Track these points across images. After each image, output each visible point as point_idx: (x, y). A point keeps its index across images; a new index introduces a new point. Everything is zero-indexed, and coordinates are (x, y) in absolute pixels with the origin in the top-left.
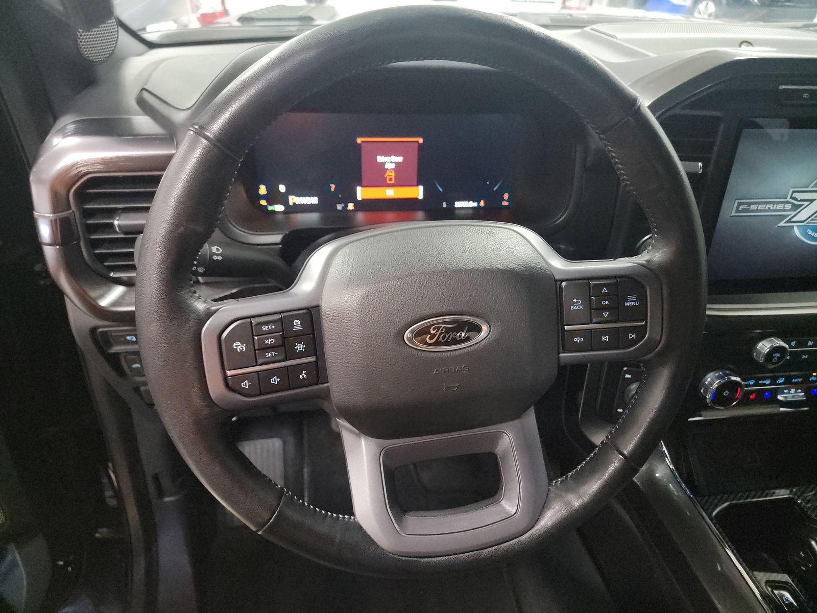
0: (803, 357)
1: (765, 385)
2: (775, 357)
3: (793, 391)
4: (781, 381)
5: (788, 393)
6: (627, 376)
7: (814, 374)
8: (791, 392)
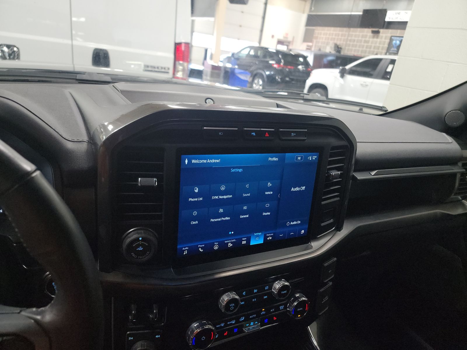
0: (253, 300)
1: (232, 324)
2: (231, 306)
3: (252, 323)
4: (242, 319)
5: (250, 326)
6: (130, 338)
7: (263, 310)
8: (251, 325)
